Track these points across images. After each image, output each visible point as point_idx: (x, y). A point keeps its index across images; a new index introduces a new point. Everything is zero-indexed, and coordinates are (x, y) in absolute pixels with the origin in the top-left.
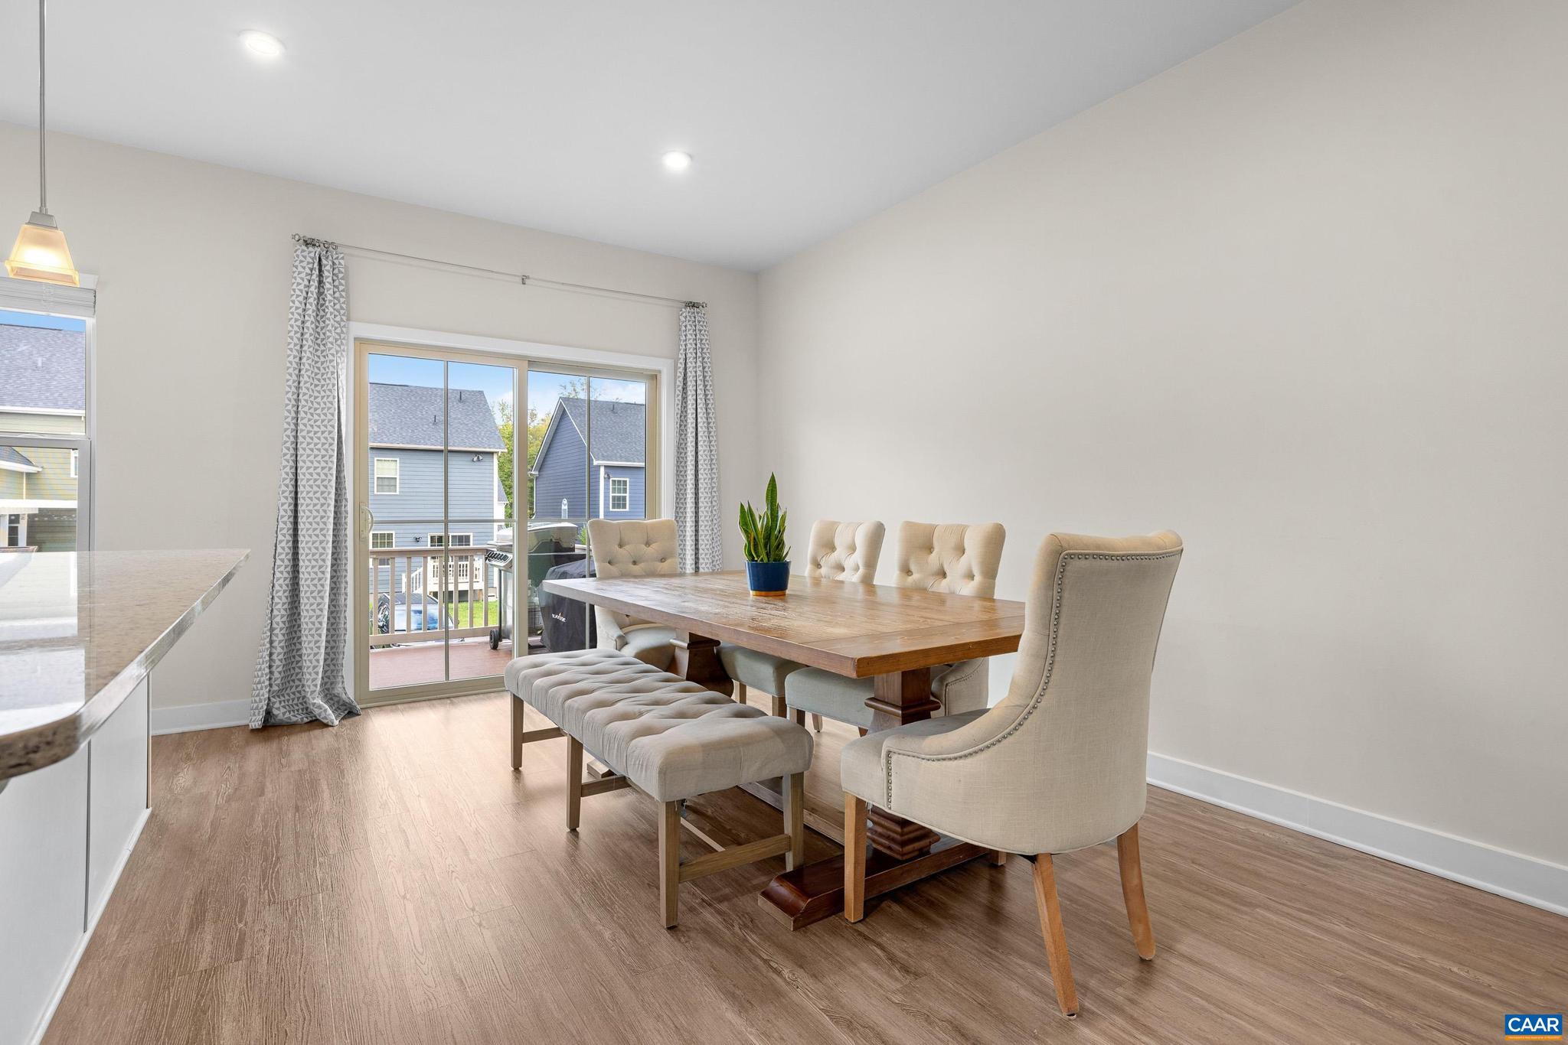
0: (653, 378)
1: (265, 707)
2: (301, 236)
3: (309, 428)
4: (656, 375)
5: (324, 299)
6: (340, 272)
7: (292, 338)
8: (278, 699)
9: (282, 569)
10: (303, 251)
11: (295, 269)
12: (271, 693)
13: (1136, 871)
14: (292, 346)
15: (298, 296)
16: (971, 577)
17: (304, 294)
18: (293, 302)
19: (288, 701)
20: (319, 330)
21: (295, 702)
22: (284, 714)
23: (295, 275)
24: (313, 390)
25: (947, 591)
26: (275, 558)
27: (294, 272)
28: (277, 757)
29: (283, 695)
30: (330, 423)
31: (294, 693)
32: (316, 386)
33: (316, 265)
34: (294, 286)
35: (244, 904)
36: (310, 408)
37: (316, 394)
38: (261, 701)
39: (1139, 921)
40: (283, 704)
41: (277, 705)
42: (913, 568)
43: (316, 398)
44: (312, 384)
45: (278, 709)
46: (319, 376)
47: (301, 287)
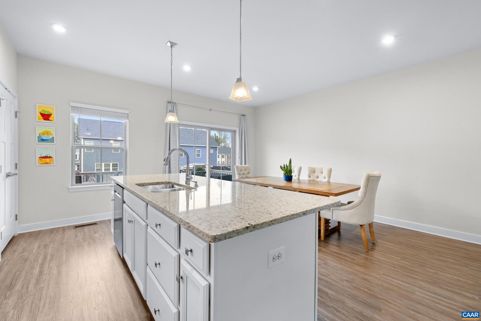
0: (235, 132)
4: (235, 131)
13: (372, 229)
16: (325, 178)
25: (319, 181)
39: (373, 237)
42: (311, 176)
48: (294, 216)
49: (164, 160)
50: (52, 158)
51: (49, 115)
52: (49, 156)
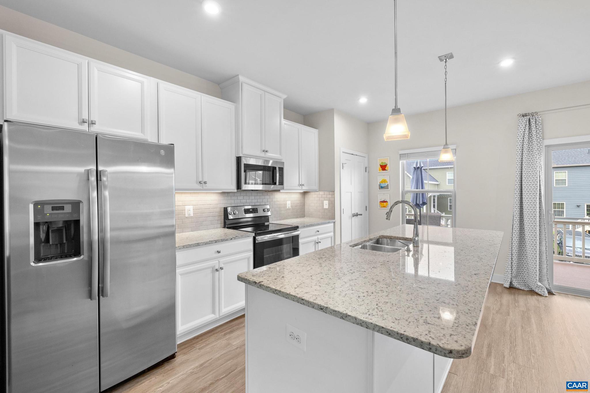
1: (510, 281)
2: (521, 114)
3: (527, 183)
5: (531, 134)
6: (539, 122)
7: (518, 152)
8: (515, 279)
9: (515, 234)
10: (522, 119)
11: (519, 127)
12: (512, 276)
14: (518, 155)
15: (520, 136)
17: (523, 135)
18: (518, 139)
19: (518, 280)
20: (529, 146)
21: (521, 281)
22: (517, 285)
23: (519, 129)
24: (528, 169)
26: (513, 230)
27: (518, 128)
28: (513, 302)
29: (516, 278)
30: (536, 181)
31: (520, 278)
32: (529, 167)
33: (528, 123)
34: (519, 133)
35: (504, 357)
36: (527, 176)
37: (529, 170)
38: (508, 278)
40: (516, 281)
41: (514, 281)
43: (529, 172)
44: (527, 167)
45: (515, 283)
46: (530, 164)
47: (522, 133)
48: (304, 301)
49: (386, 214)
50: (387, 202)
51: (385, 166)
52: (385, 200)
